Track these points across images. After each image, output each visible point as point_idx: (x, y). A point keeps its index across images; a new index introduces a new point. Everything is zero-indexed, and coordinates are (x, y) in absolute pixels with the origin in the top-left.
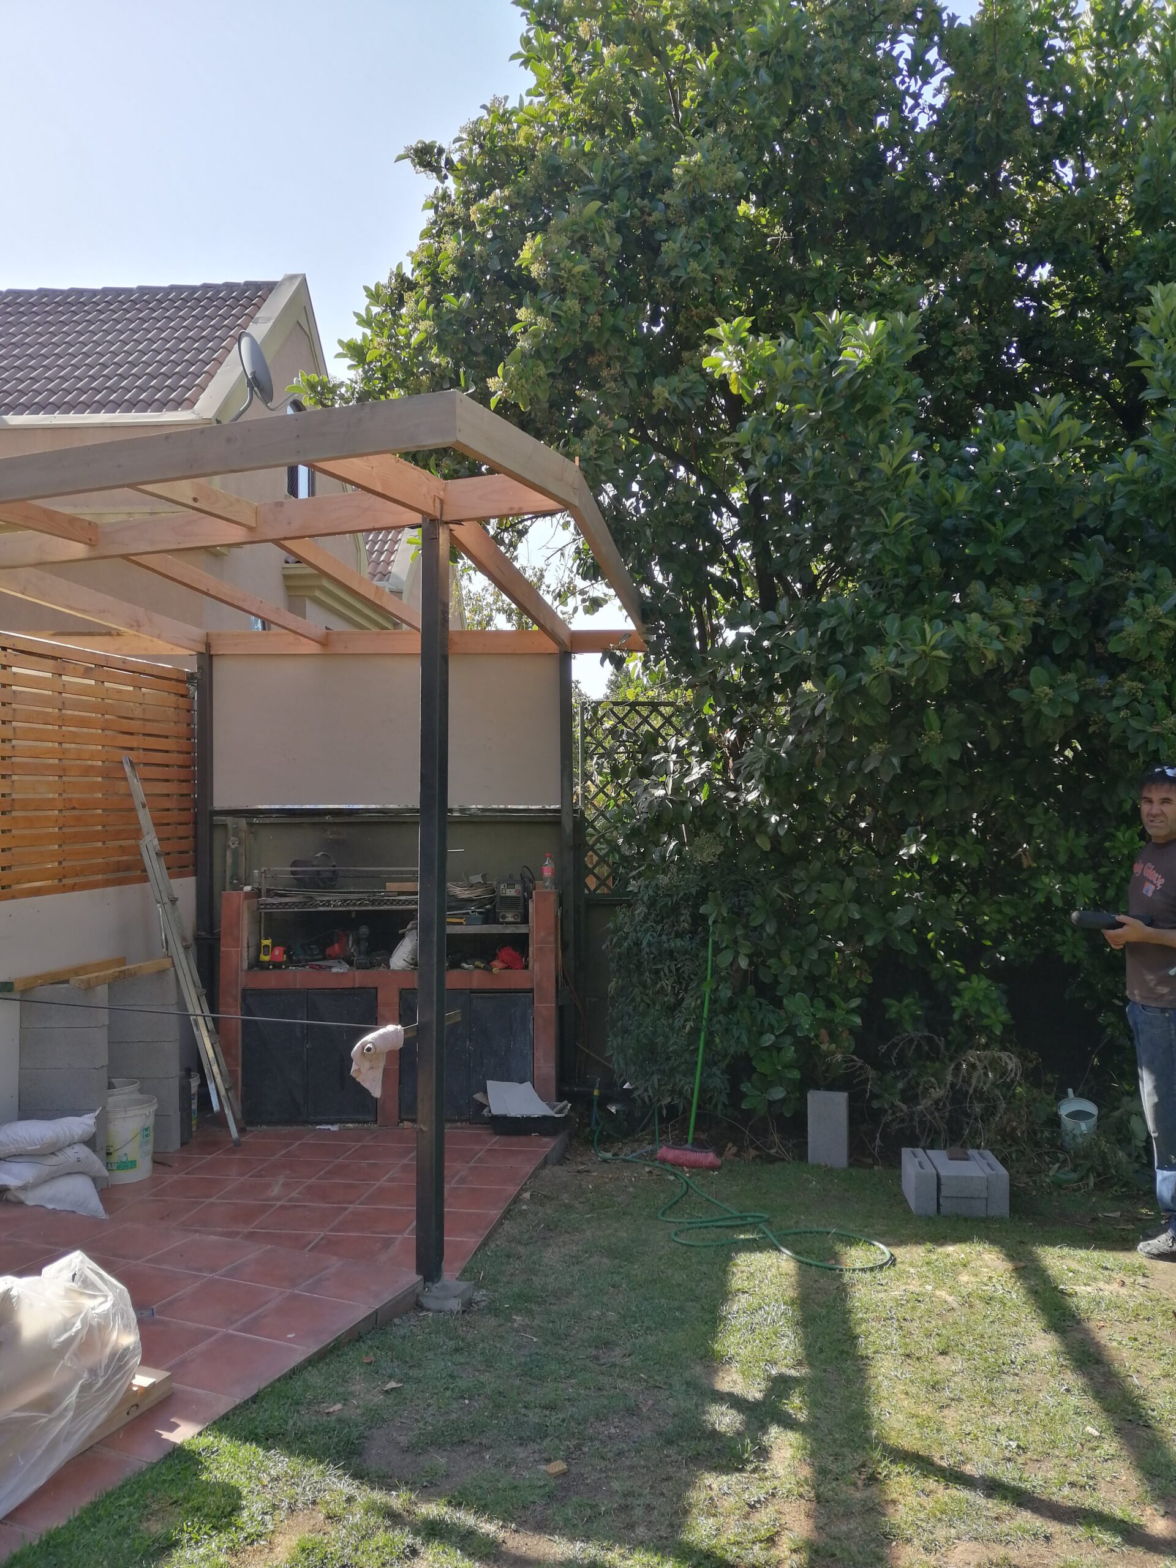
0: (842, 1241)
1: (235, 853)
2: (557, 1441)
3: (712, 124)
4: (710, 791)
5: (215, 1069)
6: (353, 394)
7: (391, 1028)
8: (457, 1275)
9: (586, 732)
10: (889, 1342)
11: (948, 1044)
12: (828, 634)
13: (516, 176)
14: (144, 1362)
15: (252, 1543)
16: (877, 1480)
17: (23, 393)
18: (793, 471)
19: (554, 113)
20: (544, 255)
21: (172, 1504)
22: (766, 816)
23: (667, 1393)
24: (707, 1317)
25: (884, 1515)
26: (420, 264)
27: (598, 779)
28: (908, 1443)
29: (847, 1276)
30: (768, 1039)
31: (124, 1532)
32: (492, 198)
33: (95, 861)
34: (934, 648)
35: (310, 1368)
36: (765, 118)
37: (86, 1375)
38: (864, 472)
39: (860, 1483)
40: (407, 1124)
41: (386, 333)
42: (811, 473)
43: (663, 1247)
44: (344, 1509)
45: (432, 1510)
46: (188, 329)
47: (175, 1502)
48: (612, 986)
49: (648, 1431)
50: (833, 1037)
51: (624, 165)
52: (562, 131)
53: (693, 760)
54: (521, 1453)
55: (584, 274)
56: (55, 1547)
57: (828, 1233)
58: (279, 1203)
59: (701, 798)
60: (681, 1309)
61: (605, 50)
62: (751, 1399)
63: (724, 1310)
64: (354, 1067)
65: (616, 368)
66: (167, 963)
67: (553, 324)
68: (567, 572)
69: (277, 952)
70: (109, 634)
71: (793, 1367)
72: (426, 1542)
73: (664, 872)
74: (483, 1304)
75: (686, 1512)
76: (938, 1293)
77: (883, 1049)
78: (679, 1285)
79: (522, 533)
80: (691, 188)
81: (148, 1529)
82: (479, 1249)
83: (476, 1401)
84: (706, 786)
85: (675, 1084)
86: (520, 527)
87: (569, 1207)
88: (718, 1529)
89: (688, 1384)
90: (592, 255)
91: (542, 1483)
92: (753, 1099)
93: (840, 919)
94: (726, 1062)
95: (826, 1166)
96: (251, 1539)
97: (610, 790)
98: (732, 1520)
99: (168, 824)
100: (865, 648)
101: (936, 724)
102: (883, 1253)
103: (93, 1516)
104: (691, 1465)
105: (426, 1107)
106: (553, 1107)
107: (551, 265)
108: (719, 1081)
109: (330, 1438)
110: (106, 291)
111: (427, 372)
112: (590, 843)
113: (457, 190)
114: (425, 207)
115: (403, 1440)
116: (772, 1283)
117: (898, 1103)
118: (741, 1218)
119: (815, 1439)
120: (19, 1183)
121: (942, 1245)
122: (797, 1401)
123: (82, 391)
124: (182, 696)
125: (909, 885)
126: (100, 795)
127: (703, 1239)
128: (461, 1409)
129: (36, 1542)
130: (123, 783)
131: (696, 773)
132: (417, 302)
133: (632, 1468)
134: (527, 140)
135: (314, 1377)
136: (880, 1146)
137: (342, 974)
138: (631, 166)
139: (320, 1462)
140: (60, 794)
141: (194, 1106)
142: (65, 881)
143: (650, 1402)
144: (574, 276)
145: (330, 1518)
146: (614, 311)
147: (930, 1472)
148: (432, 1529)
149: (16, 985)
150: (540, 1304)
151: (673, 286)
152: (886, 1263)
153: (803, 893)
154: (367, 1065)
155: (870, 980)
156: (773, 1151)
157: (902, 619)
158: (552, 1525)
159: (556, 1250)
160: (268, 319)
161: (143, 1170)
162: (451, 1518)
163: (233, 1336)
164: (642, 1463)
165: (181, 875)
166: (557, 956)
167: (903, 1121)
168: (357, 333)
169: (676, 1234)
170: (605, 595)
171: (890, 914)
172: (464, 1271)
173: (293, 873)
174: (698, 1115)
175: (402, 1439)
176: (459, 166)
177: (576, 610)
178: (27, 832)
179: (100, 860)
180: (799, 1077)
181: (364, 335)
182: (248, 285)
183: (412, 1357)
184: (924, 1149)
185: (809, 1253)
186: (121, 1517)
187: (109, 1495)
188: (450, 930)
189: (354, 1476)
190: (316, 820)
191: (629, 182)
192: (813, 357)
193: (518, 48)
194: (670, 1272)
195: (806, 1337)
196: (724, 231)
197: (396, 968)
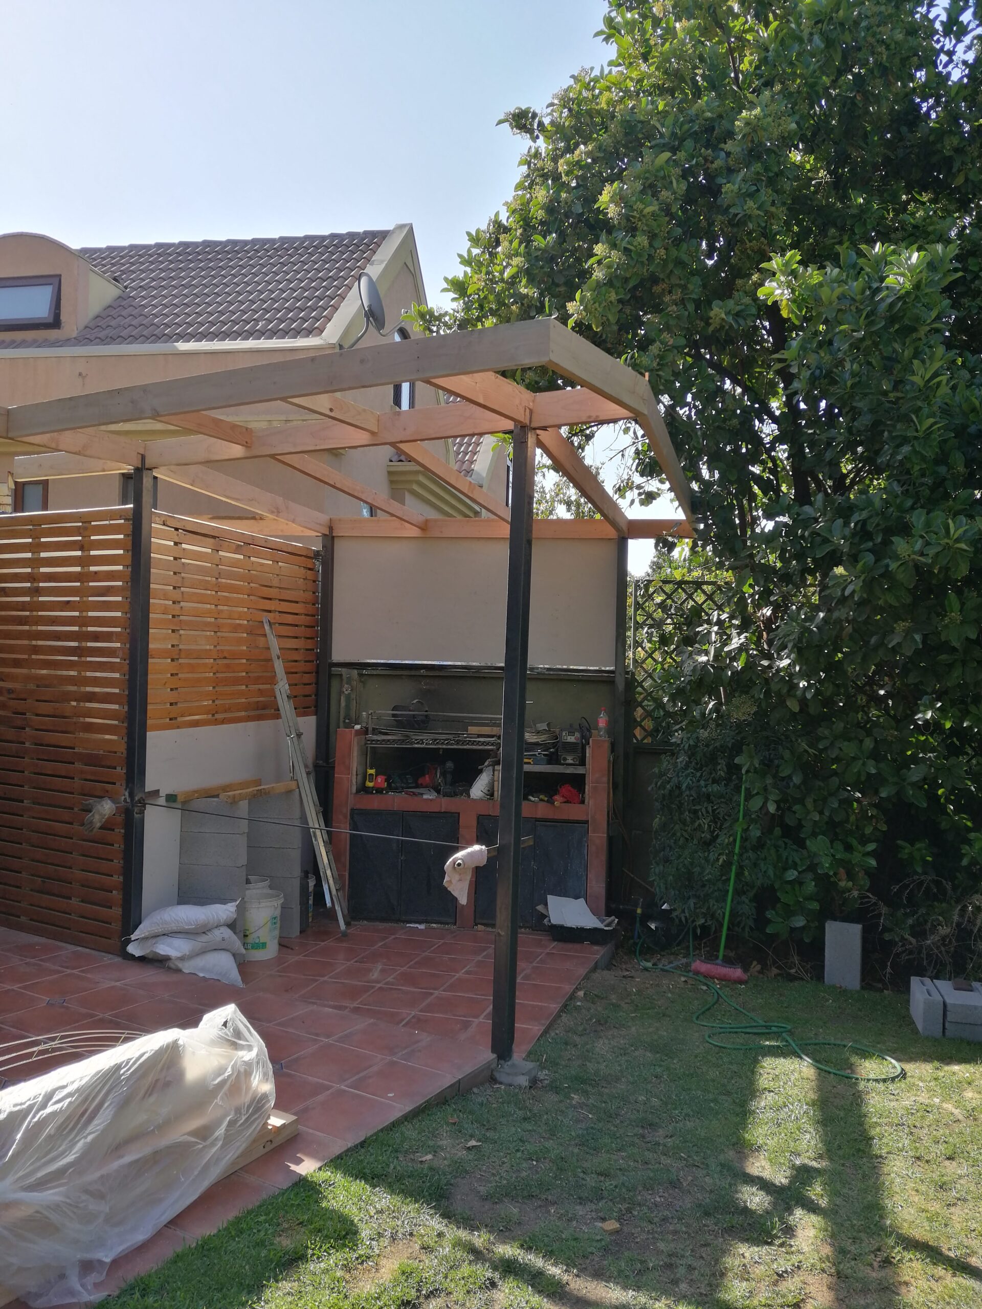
0: (857, 1054)
1: (348, 698)
2: (610, 1204)
3: (768, 84)
4: (747, 660)
5: (329, 873)
6: (455, 322)
7: (477, 847)
8: (524, 1056)
9: (638, 606)
10: (900, 1145)
11: (954, 888)
12: (859, 526)
13: (598, 135)
14: (277, 1106)
15: (362, 1263)
16: (891, 1263)
17: (190, 325)
18: (834, 382)
19: (632, 79)
20: (620, 198)
21: (298, 1224)
22: (795, 681)
23: (705, 1172)
24: (738, 1110)
25: (898, 1294)
26: (514, 212)
27: (648, 645)
28: (920, 1233)
29: (862, 1085)
30: (792, 875)
31: (261, 1244)
32: (577, 152)
33: (240, 701)
34: (958, 540)
35: (406, 1123)
36: (817, 77)
37: (233, 1113)
38: (898, 384)
39: (876, 1264)
40: (480, 927)
41: (484, 270)
42: (849, 383)
43: (698, 1047)
44: (436, 1242)
45: (507, 1250)
46: (318, 271)
47: (301, 1223)
48: (656, 822)
49: (688, 1202)
50: (851, 876)
51: (692, 121)
52: (638, 94)
53: (734, 632)
54: (580, 1210)
55: (653, 214)
56: (208, 1250)
57: (845, 1046)
58: (379, 985)
59: (739, 665)
60: (715, 1101)
61: (678, 25)
62: (778, 1184)
63: (753, 1105)
64: (446, 878)
65: (677, 295)
66: (293, 785)
67: (624, 258)
68: (627, 470)
69: (379, 780)
70: (254, 518)
71: (815, 1159)
72: (503, 1277)
73: (704, 727)
74: (546, 1082)
75: (723, 1275)
76: (945, 1105)
77: (895, 888)
78: (713, 1081)
79: (589, 438)
80: (750, 138)
81: (279, 1243)
82: (541, 1036)
83: (543, 1163)
84: (744, 655)
85: (709, 908)
86: (588, 432)
87: (616, 1007)
88: (750, 1292)
89: (723, 1165)
90: (661, 198)
91: (598, 1237)
92: (777, 925)
93: (859, 772)
94: (754, 891)
95: (841, 987)
96: (362, 1260)
97: (658, 656)
98: (762, 1285)
99: (296, 673)
100: (894, 539)
101: (956, 605)
102: (894, 1067)
103: (237, 1228)
104: (726, 1236)
105: (503, 916)
106: (602, 921)
107: (625, 207)
108: (747, 908)
109: (423, 1182)
110: (254, 241)
111: (517, 303)
112: (639, 700)
113: (546, 148)
114: (520, 164)
115: (483, 1190)
116: (795, 1086)
117: (907, 936)
118: (766, 1027)
119: (835, 1223)
120: (179, 954)
121: (948, 1064)
122: (818, 1189)
123: (235, 323)
124: (310, 569)
125: (925, 747)
126: (245, 648)
127: (733, 1043)
128: (530, 1168)
129: (194, 1245)
130: (263, 639)
131: (736, 642)
132: (511, 242)
133: (675, 1232)
134: (608, 104)
135: (410, 1131)
136: (890, 973)
137: (431, 800)
138: (698, 122)
139: (416, 1201)
140: (215, 646)
141: (311, 902)
142: (217, 716)
143: (690, 1178)
144: (644, 216)
145: (424, 1248)
146: (678, 245)
147: (939, 1261)
148: (508, 1267)
149: (179, 798)
150: (593, 1087)
151: (731, 223)
152: (897, 1077)
153: (826, 749)
154: (457, 877)
155: (885, 828)
156: (793, 971)
157: (928, 513)
158: (608, 1274)
159: (606, 1041)
160: (382, 262)
161: (271, 951)
162: (523, 1259)
163: (345, 1091)
164: (684, 1229)
165: (305, 714)
166: (609, 793)
167: (911, 953)
168: (459, 271)
169: (709, 1037)
170: (659, 489)
171: (905, 771)
172: (530, 1053)
173: (394, 715)
174: (728, 936)
175: (481, 1188)
176: (549, 128)
177: (632, 502)
178: (190, 675)
179: (244, 700)
180: (818, 908)
181: (465, 273)
182: (367, 233)
183: (488, 1122)
184: (932, 978)
185: (827, 1062)
186: (259, 1231)
187: (249, 1212)
188: (527, 768)
189: (444, 1216)
191: (695, 136)
192: (857, 285)
193: (602, 26)
194: (704, 1068)
195: (826, 1135)
196: (777, 175)
197: (475, 798)
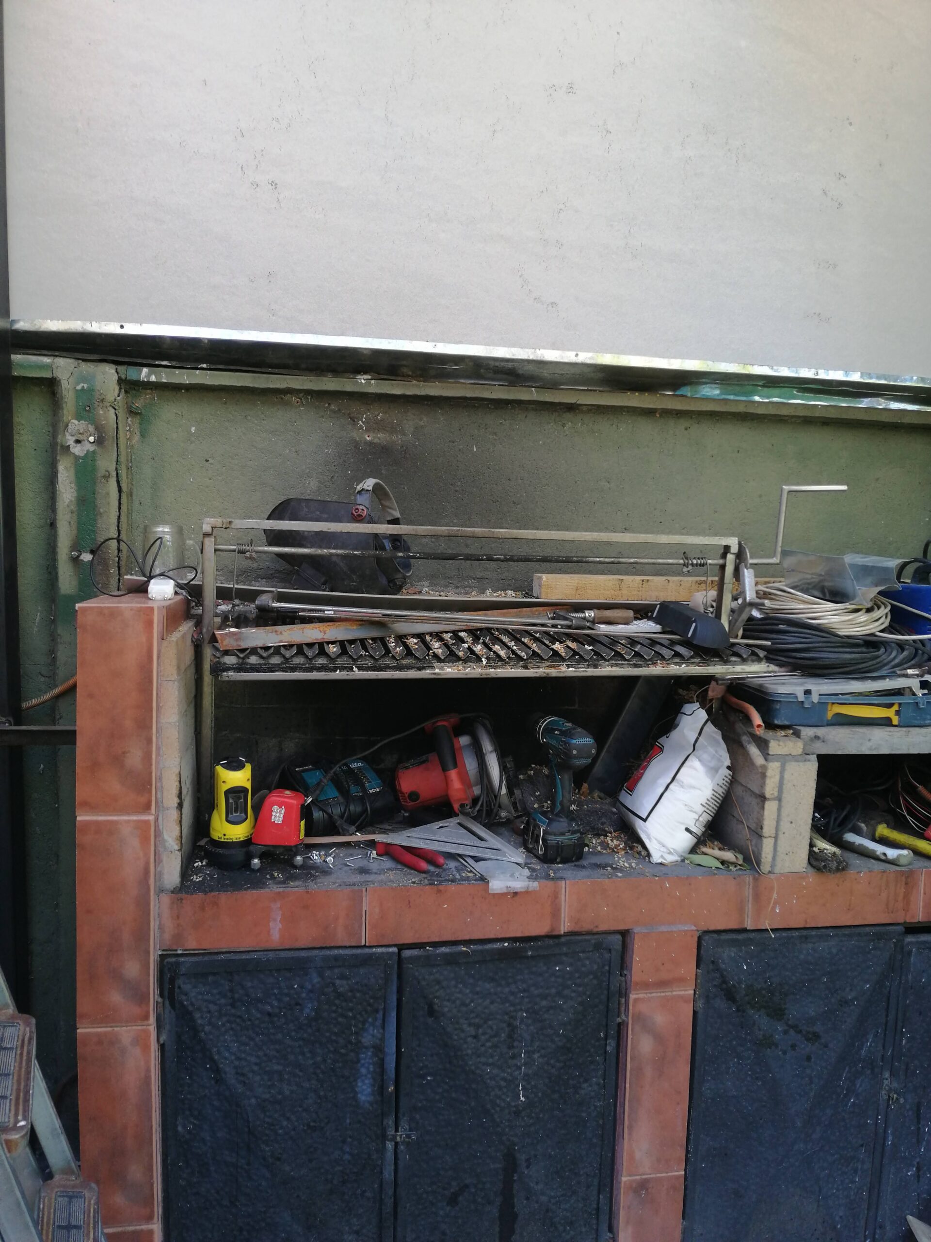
1: (86, 471)
137: (516, 894)
173: (276, 538)
190: (329, 383)
197: (670, 859)
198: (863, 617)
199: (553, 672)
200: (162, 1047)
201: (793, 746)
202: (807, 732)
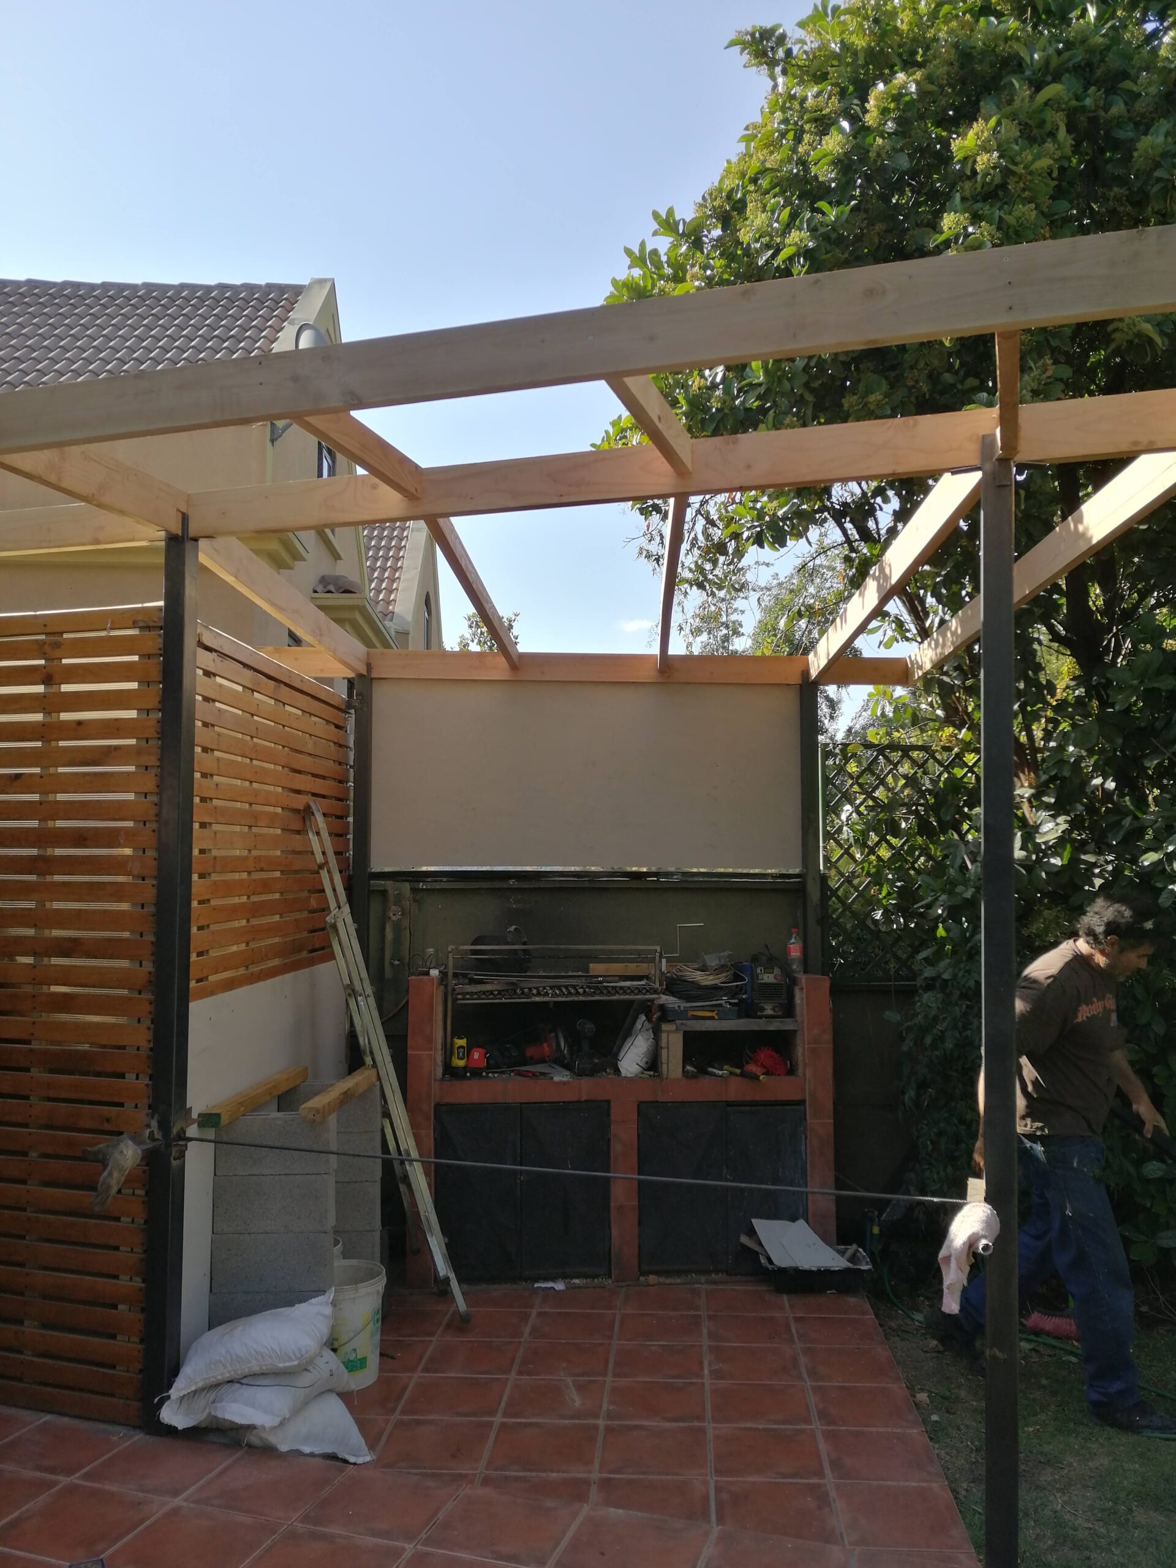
1: (396, 927)
9: (827, 781)
33: (274, 940)
66: (372, 1076)
69: (476, 1056)
112: (834, 916)
126: (278, 853)
137: (564, 1083)
140: (249, 851)
142: (251, 968)
149: (223, 1118)
161: (372, 1370)
173: (476, 952)
178: (223, 901)
190: (497, 885)
197: (629, 1075)
198: (711, 977)
199: (576, 999)
200: (435, 1139)
201: (672, 1027)
202: (678, 1022)
